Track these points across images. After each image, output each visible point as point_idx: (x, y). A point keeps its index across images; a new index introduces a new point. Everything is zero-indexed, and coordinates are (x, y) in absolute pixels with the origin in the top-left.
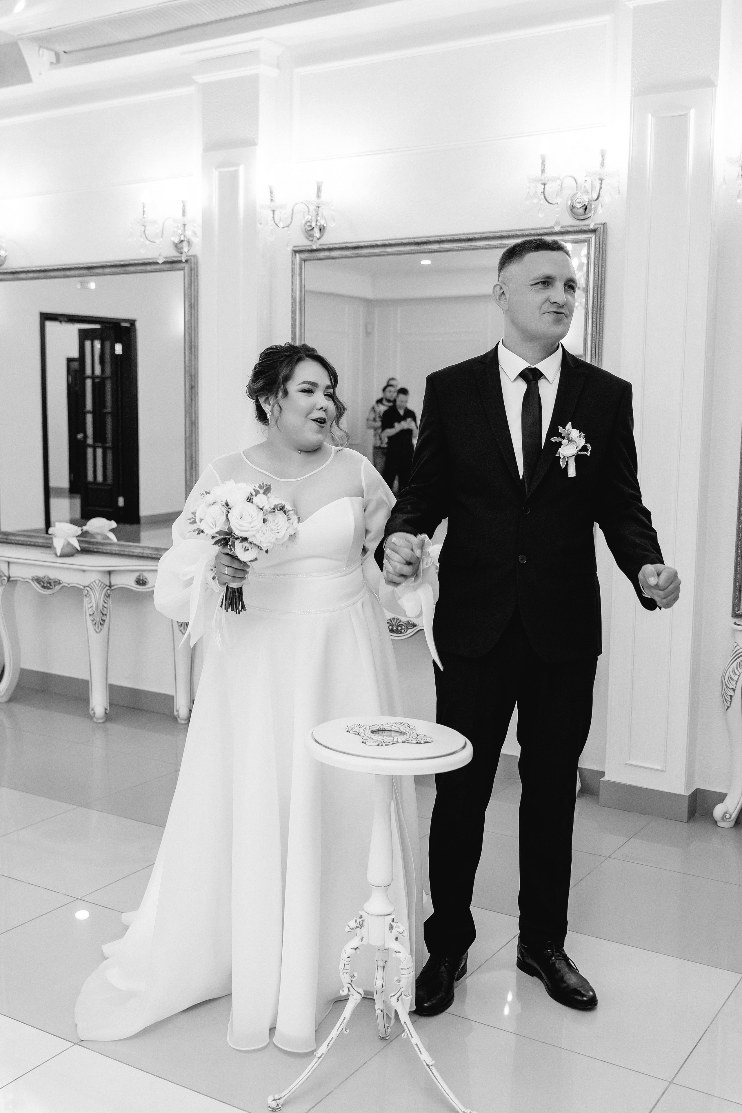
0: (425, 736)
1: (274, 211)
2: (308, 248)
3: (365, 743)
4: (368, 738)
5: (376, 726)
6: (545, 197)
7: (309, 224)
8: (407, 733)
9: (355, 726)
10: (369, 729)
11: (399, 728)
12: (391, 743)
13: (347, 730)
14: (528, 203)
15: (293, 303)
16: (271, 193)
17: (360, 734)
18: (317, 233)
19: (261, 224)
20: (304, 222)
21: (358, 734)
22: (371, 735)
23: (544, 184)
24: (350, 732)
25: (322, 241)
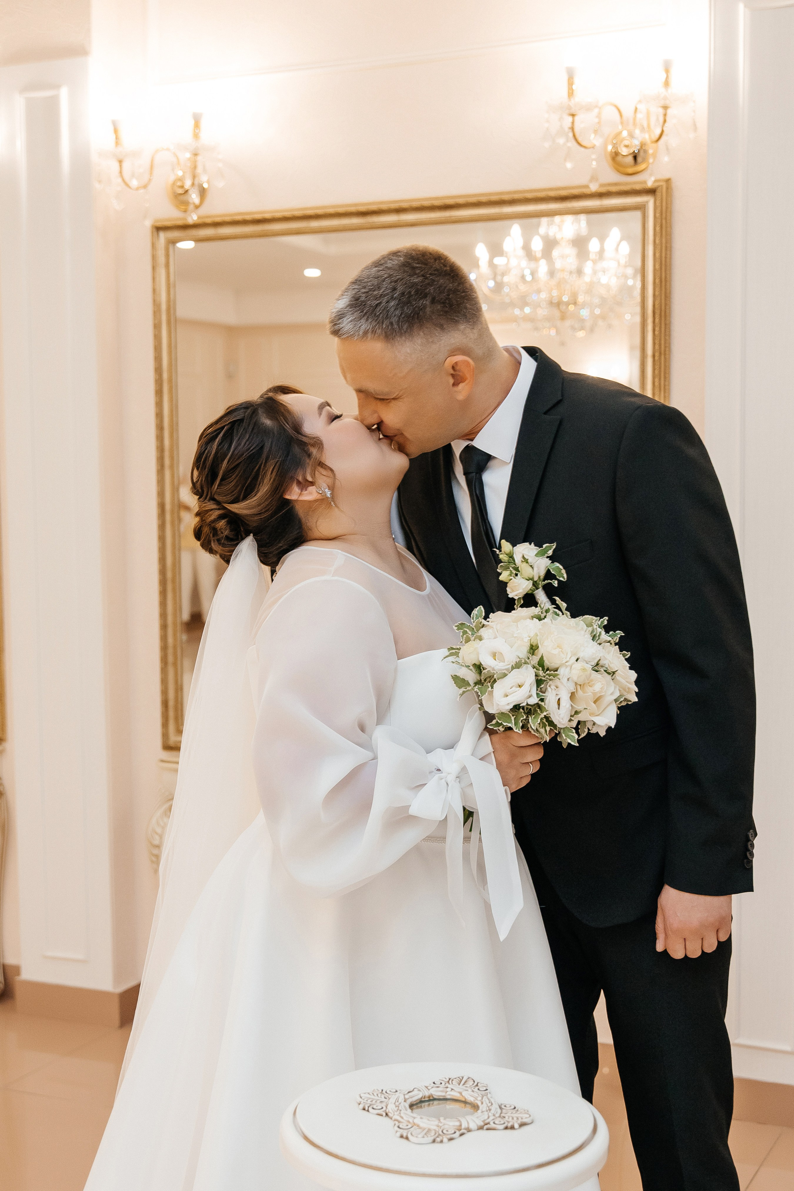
0: (515, 1108)
1: (120, 162)
2: (180, 223)
3: (407, 1138)
4: (410, 1126)
5: (416, 1092)
6: (574, 136)
7: (179, 184)
8: (479, 1103)
9: (375, 1094)
10: (405, 1101)
11: (461, 1093)
12: (458, 1133)
13: (361, 1106)
14: (547, 145)
15: (157, 312)
16: (116, 131)
17: (389, 1114)
18: (194, 197)
19: (100, 182)
20: (172, 178)
21: (387, 1114)
22: (414, 1118)
23: (573, 115)
24: (368, 1111)
25: (203, 211)
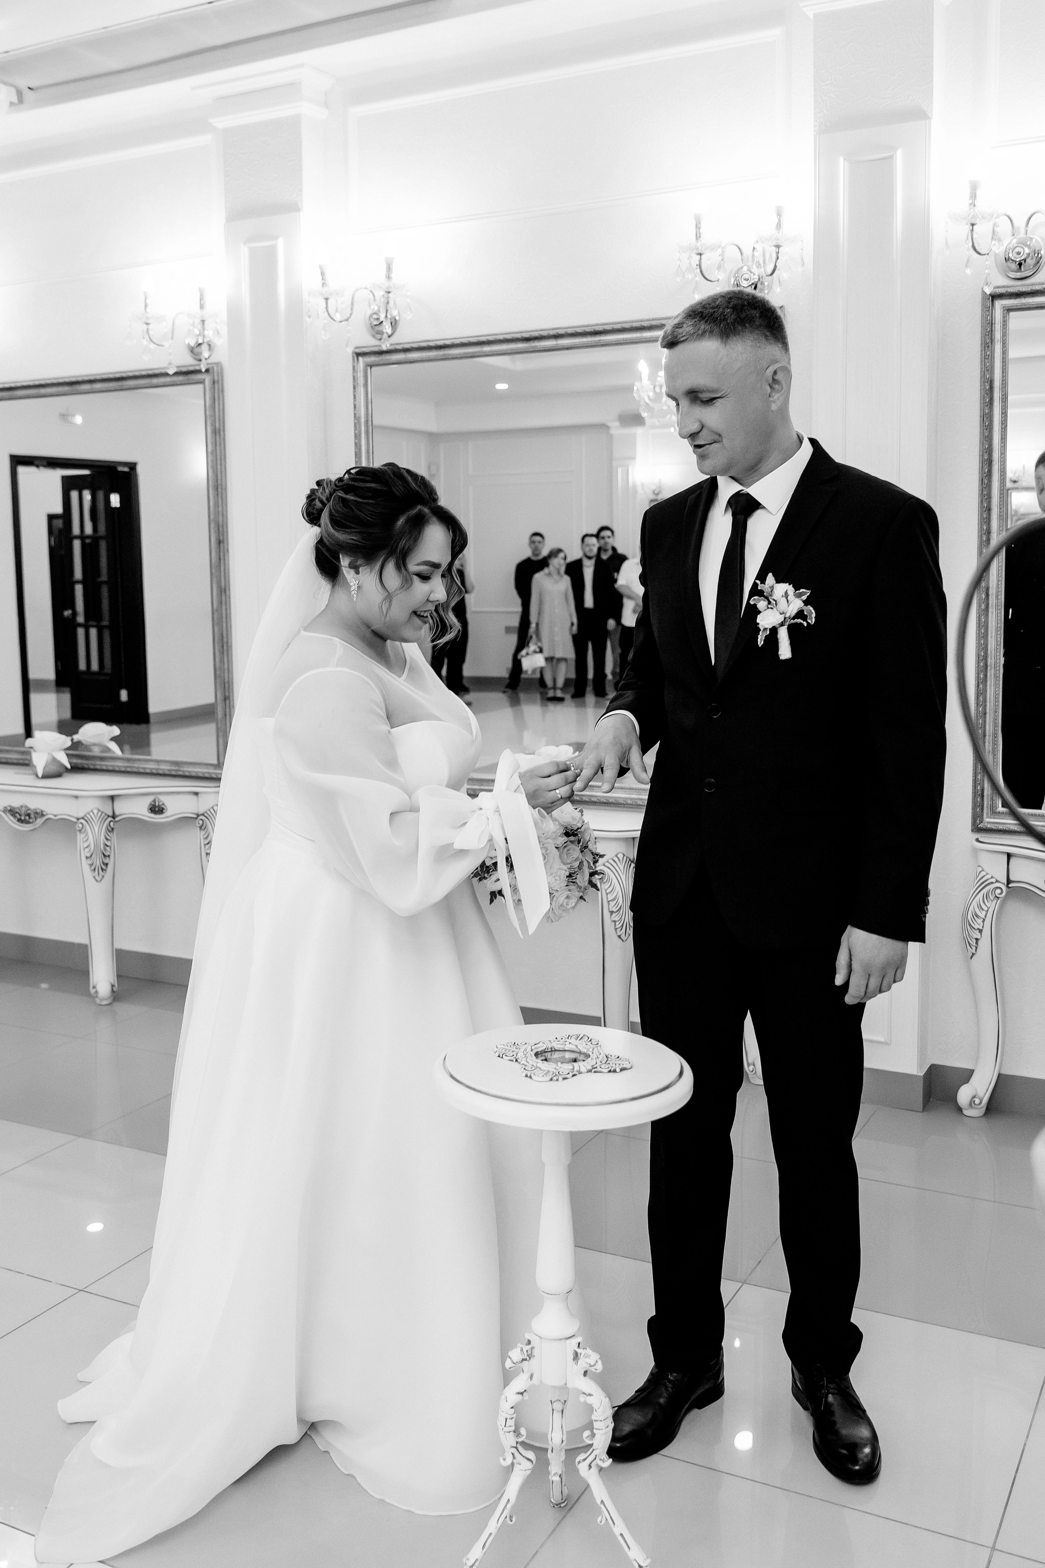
0: (618, 1057)
1: (327, 299)
2: (376, 349)
3: (531, 1077)
4: (533, 1068)
5: (541, 1044)
6: (701, 271)
7: (375, 316)
8: (591, 1054)
9: (509, 1046)
10: (532, 1050)
11: (577, 1046)
12: (571, 1074)
13: (497, 1054)
14: (678, 279)
15: (357, 425)
16: (323, 274)
17: (518, 1060)
18: (387, 329)
19: (309, 317)
20: (369, 312)
21: (516, 1060)
22: (537, 1063)
23: (701, 254)
24: (502, 1057)
25: (395, 339)
